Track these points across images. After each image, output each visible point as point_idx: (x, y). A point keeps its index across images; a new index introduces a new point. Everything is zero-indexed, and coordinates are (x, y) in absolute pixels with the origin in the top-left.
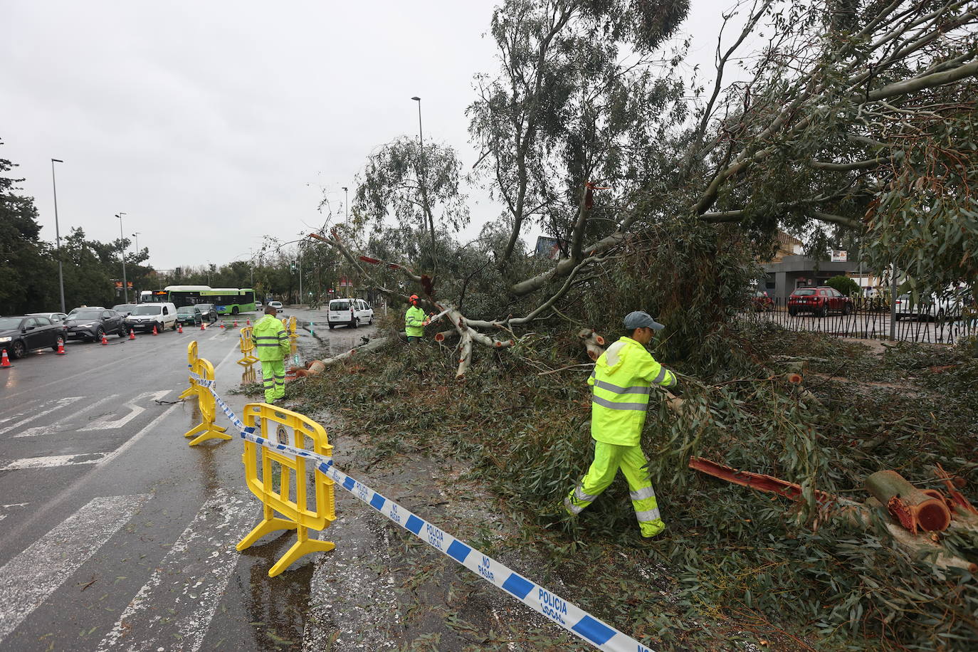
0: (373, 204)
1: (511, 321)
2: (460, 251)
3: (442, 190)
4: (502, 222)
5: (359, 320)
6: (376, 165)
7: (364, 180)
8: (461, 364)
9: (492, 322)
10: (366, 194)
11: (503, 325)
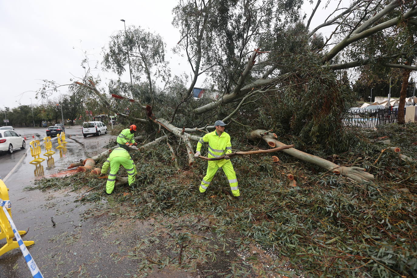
0: (115, 65)
1: (208, 127)
2: (162, 94)
4: (175, 81)
5: (100, 132)
7: (108, 51)
9: (195, 129)
10: (109, 59)
11: (203, 130)
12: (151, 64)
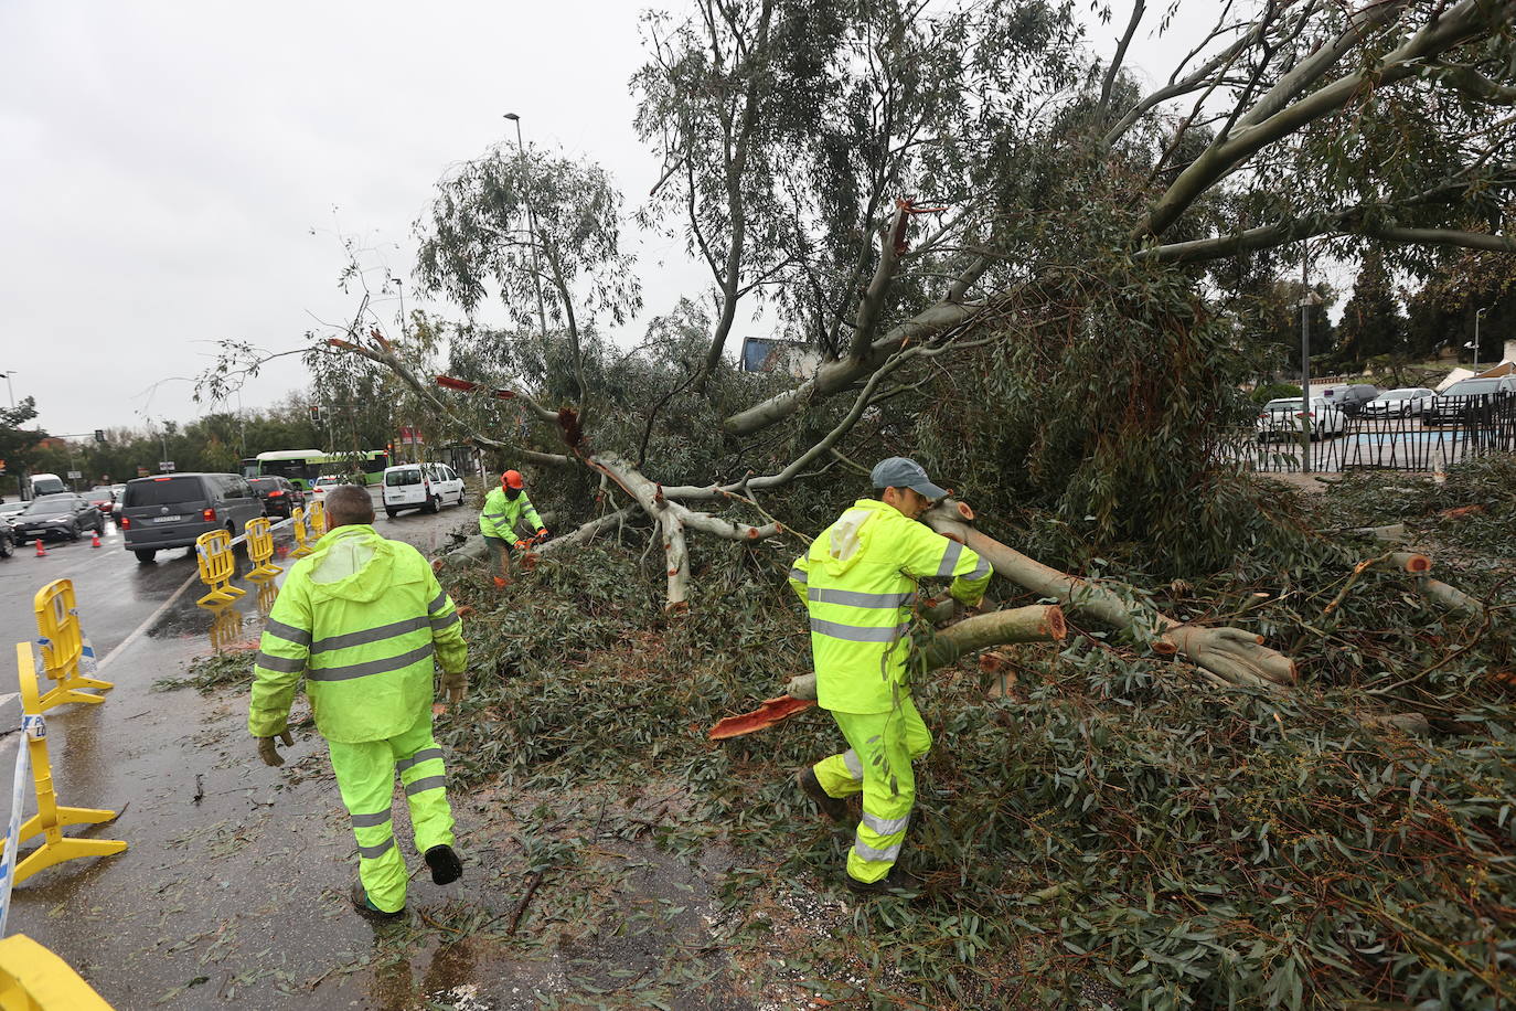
0: (454, 277)
1: (751, 482)
2: (621, 368)
3: (588, 247)
4: (681, 316)
5: (440, 499)
6: (455, 201)
7: (432, 232)
8: (672, 580)
9: (710, 489)
10: (438, 259)
11: (736, 491)
12: (573, 267)
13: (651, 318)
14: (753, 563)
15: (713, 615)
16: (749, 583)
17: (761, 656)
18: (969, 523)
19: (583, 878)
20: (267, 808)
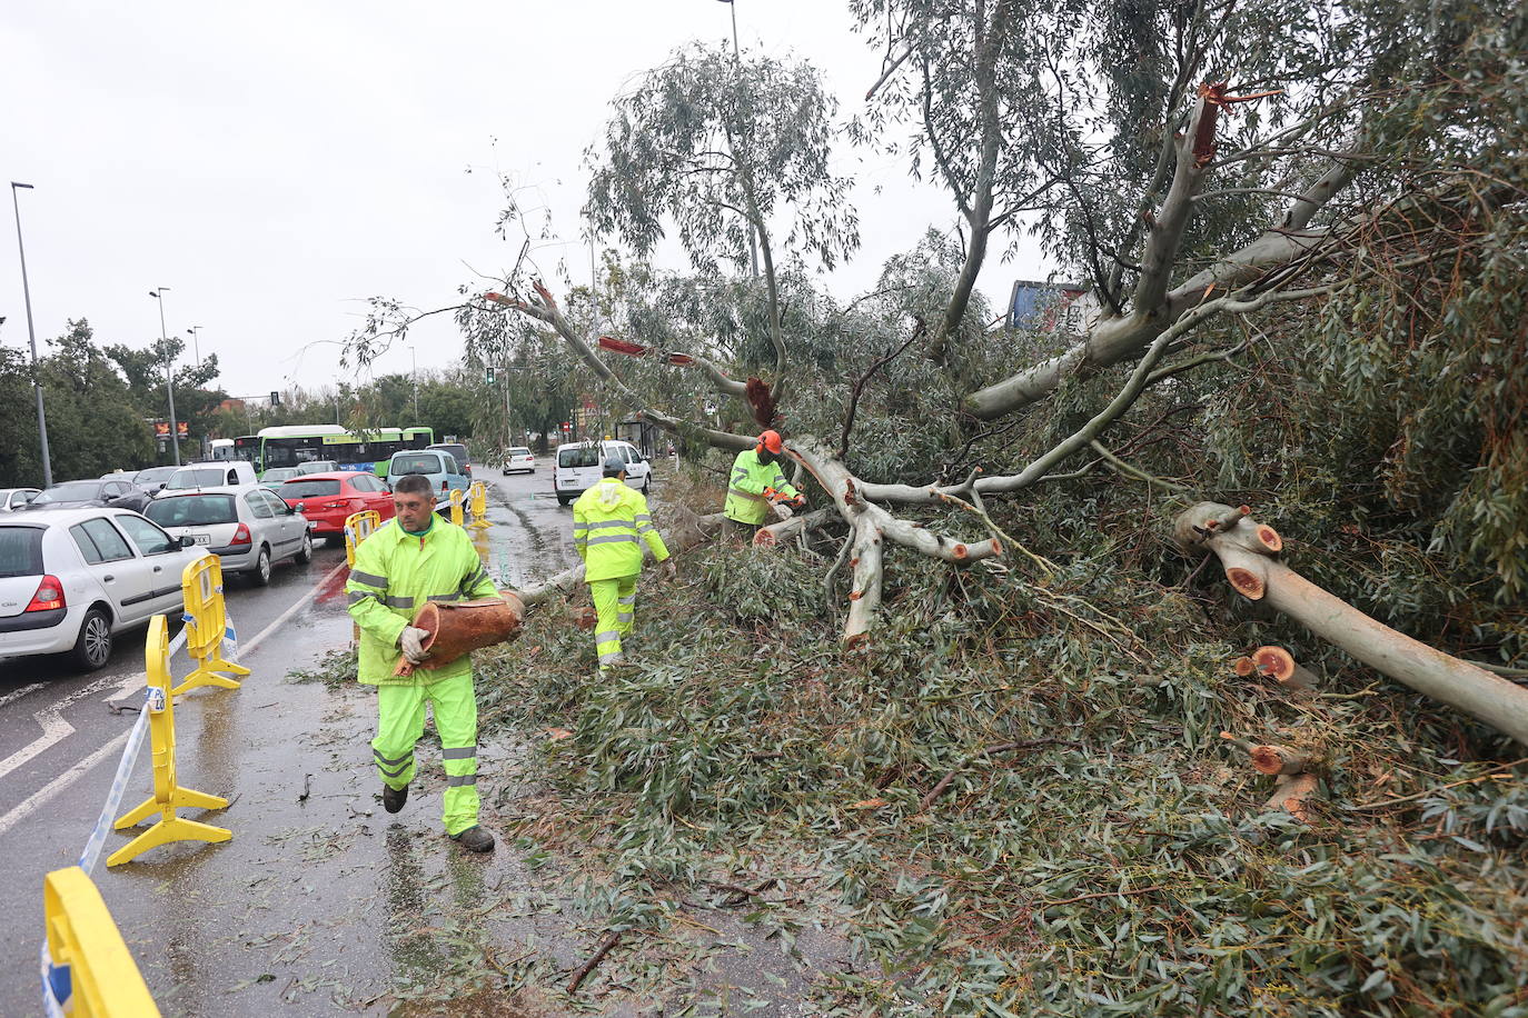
0: (627, 215)
1: (979, 483)
3: (790, 170)
4: (927, 253)
6: (632, 121)
7: (605, 160)
8: (856, 604)
9: (926, 490)
10: (610, 192)
11: (958, 495)
12: (771, 195)
13: (888, 257)
14: (959, 591)
15: (894, 653)
16: (949, 618)
17: (947, 713)
18: (1274, 556)
19: (663, 948)
20: (364, 818)
